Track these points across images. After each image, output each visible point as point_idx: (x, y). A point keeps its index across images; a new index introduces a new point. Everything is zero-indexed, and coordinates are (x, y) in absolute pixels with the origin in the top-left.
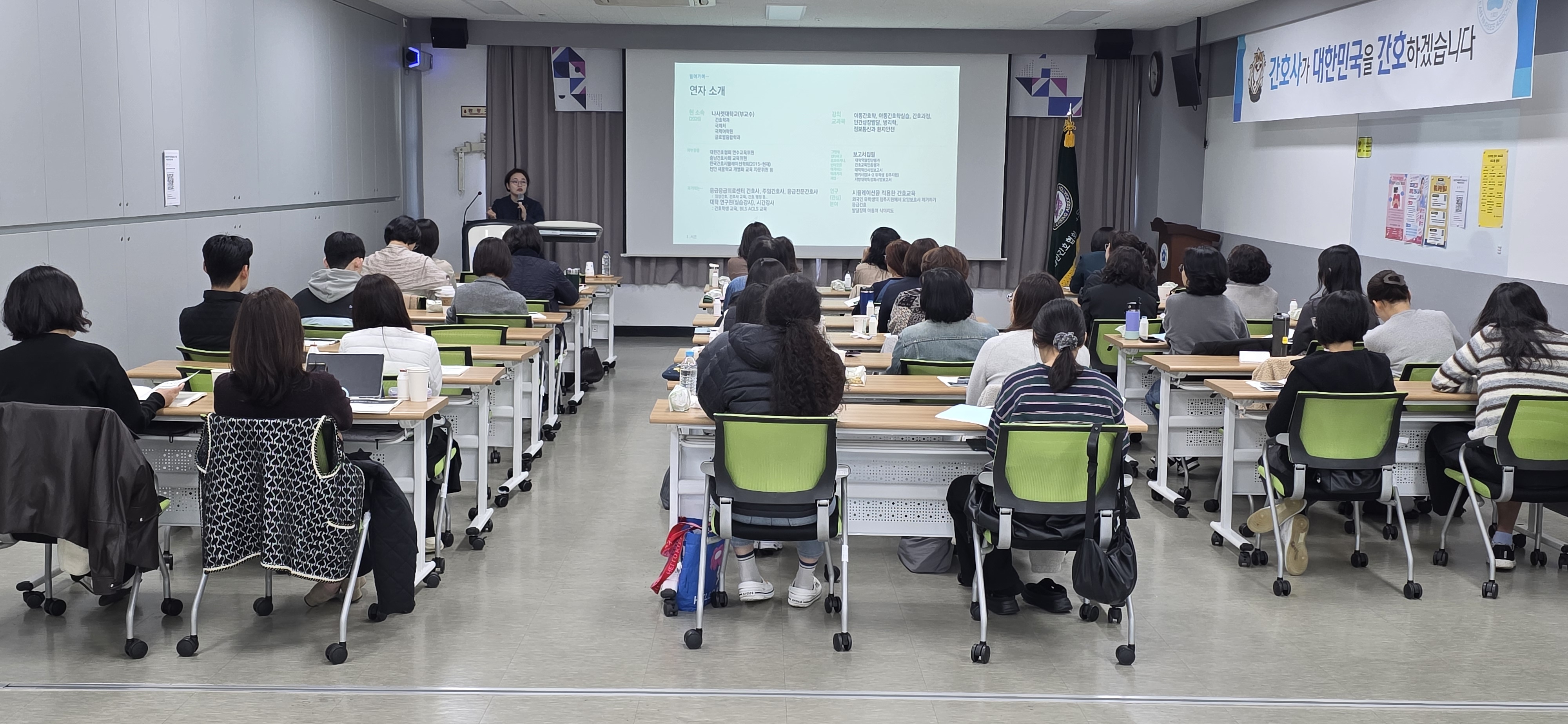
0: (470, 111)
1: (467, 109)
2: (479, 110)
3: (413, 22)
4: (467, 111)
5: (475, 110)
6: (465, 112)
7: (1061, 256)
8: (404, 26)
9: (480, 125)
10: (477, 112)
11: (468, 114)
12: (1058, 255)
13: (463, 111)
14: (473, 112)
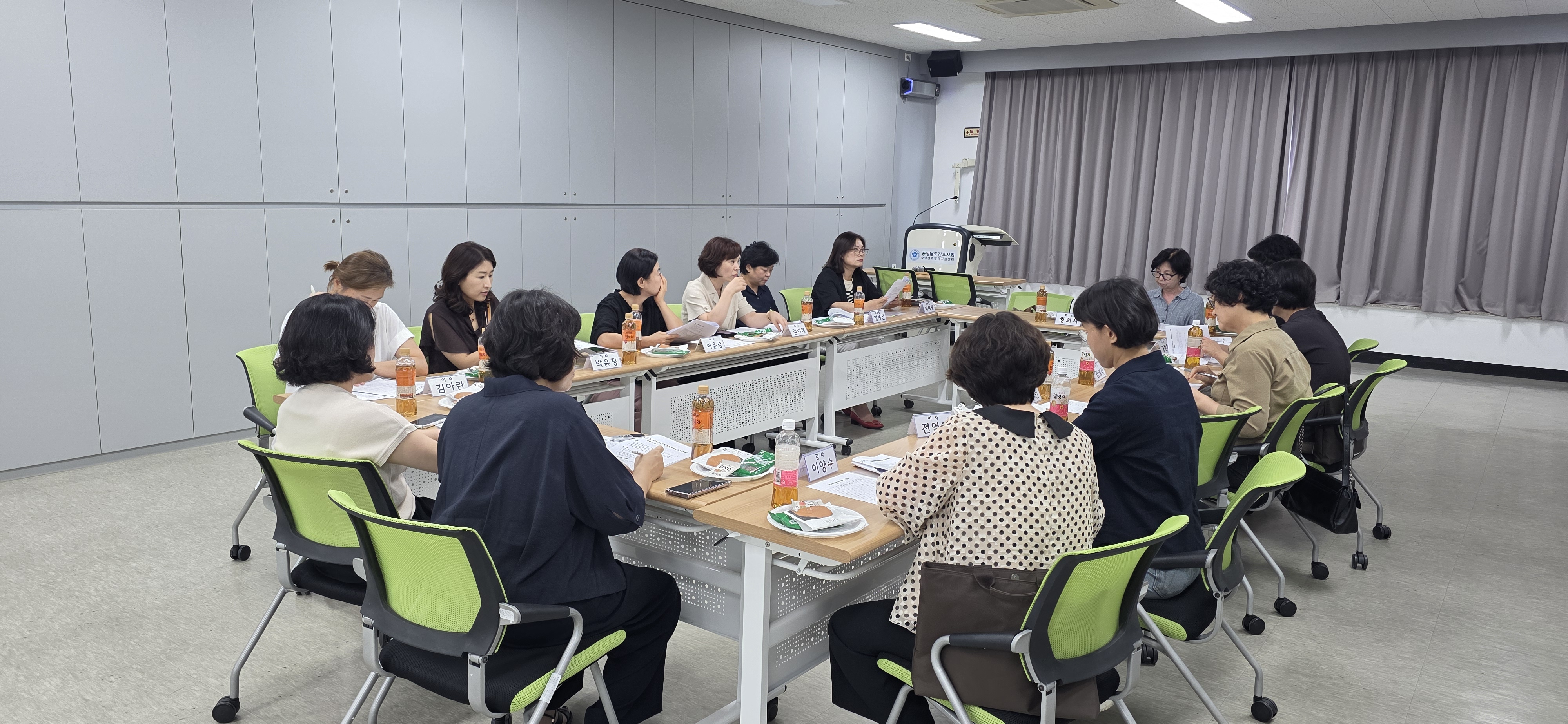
0: (971, 131)
1: (969, 130)
2: (977, 131)
3: (917, 56)
4: (969, 132)
5: (975, 131)
6: (967, 133)
8: (906, 59)
9: (974, 144)
11: (970, 134)
13: (965, 132)
14: (974, 132)
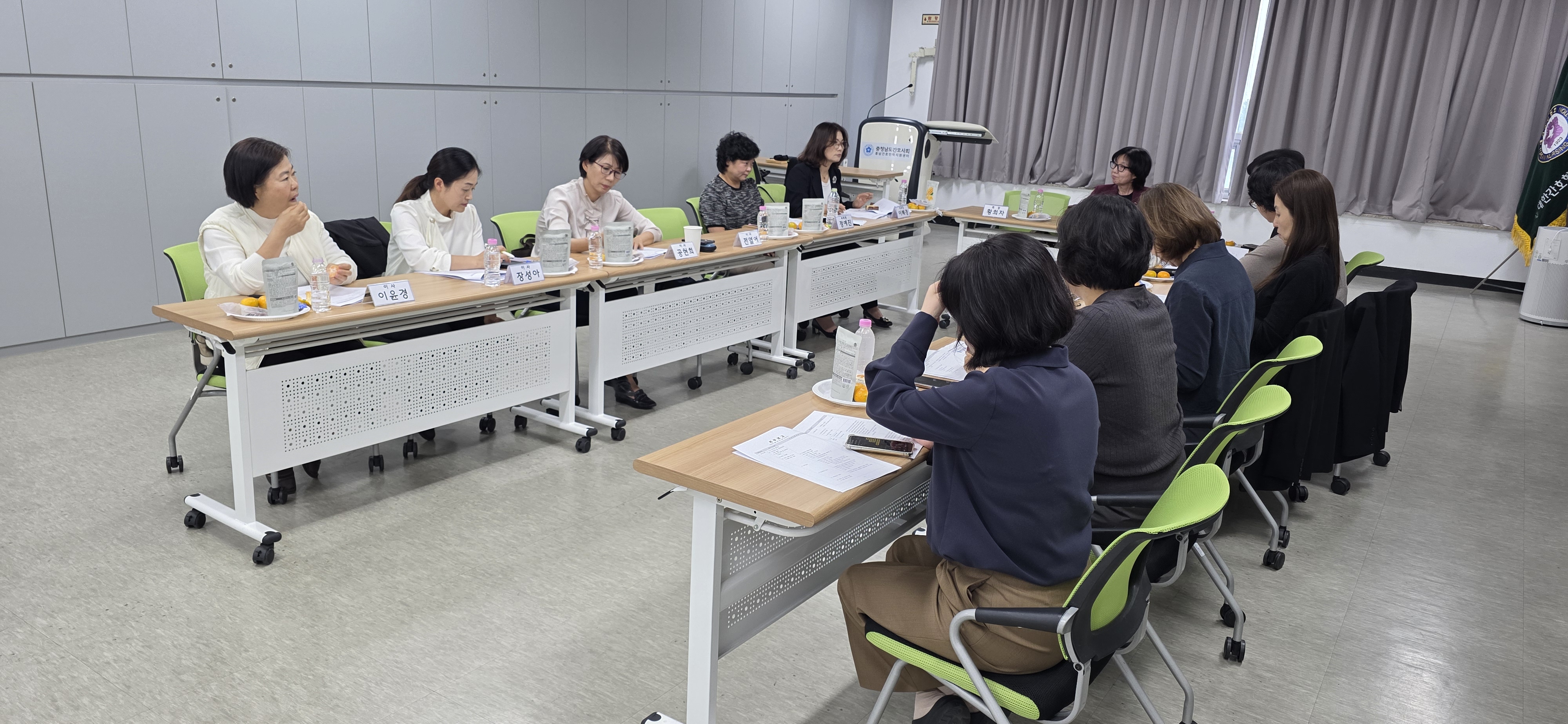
0: (930, 18)
1: (927, 17)
2: (936, 18)
5: (933, 18)
7: (1551, 197)
9: (933, 32)
10: (934, 20)
11: (926, 22)
12: (1546, 195)
13: (924, 19)
